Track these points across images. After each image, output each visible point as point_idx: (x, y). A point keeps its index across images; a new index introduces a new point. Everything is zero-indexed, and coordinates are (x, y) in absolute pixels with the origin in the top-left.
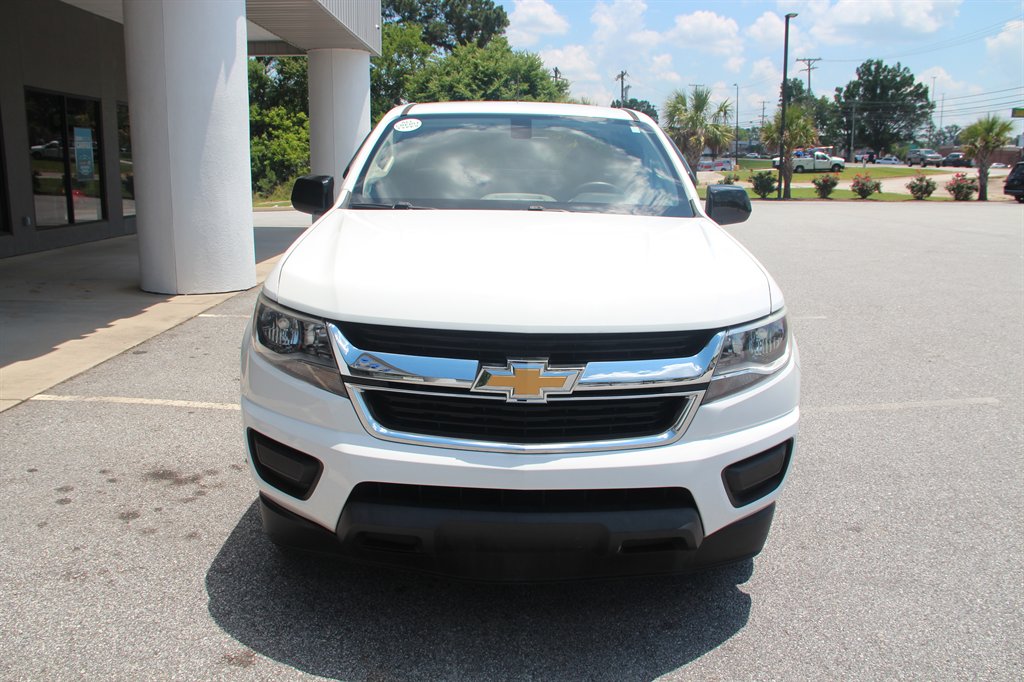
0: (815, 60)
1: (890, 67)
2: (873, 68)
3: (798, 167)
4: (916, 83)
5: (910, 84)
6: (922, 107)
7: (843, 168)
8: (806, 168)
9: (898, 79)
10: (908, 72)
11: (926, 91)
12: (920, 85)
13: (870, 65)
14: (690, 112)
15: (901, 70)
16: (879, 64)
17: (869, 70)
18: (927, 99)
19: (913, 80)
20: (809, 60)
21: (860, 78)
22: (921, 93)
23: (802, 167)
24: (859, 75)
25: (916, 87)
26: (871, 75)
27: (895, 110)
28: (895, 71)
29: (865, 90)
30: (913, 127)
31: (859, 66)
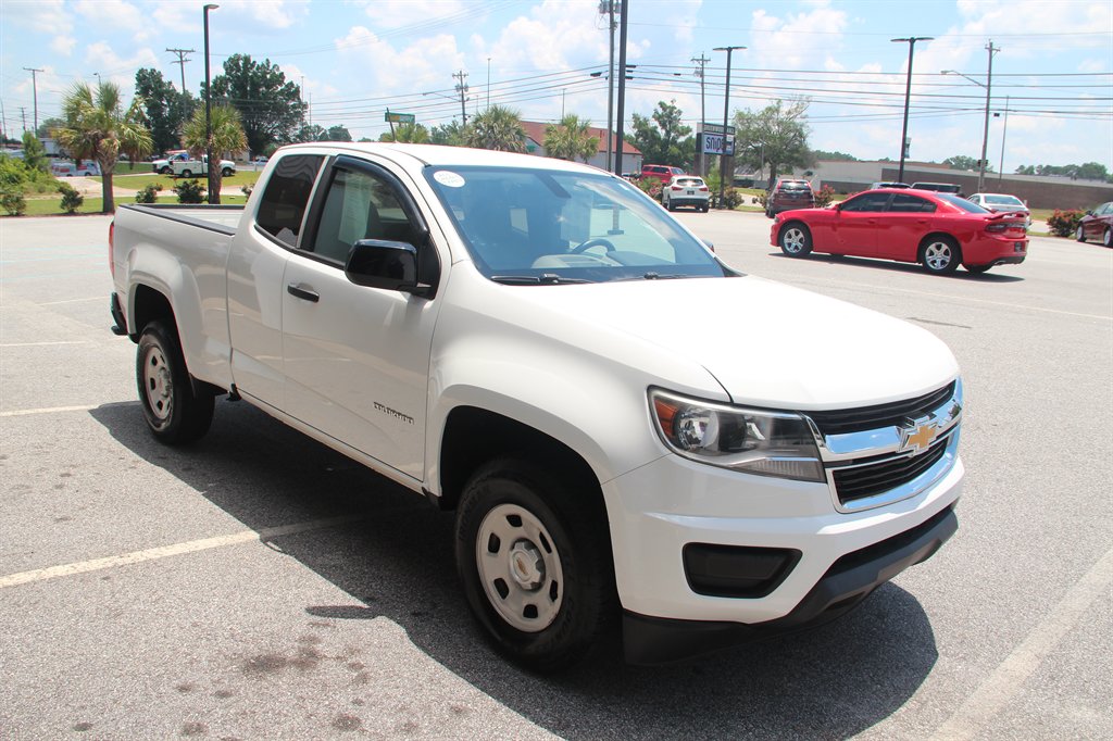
0: (187, 51)
1: (259, 63)
2: (241, 63)
3: (185, 171)
4: (286, 81)
5: (281, 83)
6: (294, 107)
7: (234, 171)
8: (193, 172)
9: (268, 76)
10: (278, 69)
11: (297, 91)
12: (291, 84)
13: (238, 60)
14: (97, 108)
15: (271, 68)
16: (247, 59)
17: (237, 65)
18: (299, 99)
19: (284, 78)
20: (181, 51)
21: (227, 73)
22: (293, 92)
23: (189, 171)
24: (226, 70)
25: (287, 86)
26: (239, 70)
27: (267, 109)
28: (264, 68)
29: (235, 86)
30: (287, 127)
31: (227, 60)
